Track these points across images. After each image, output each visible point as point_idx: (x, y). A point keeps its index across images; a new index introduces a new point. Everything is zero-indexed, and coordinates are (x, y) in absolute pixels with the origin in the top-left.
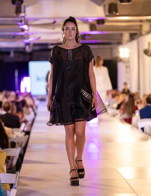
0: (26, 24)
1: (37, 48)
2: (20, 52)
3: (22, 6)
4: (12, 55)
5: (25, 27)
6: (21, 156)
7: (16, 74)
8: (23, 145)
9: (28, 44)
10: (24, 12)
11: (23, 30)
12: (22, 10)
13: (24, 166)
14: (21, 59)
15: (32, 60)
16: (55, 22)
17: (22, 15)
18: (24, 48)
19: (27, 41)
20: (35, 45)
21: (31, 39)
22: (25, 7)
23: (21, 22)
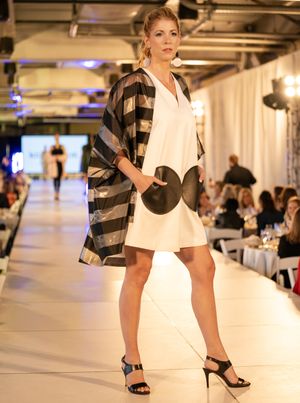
0: (19, 94)
1: (31, 122)
2: (12, 125)
3: (16, 76)
4: (3, 128)
5: (18, 98)
6: (11, 240)
7: (8, 150)
8: (14, 228)
9: (21, 117)
10: (17, 82)
11: (15, 102)
12: (15, 79)
13: (14, 251)
14: (13, 133)
15: (25, 134)
16: (50, 94)
17: (15, 85)
18: (17, 122)
19: (19, 114)
20: (28, 118)
21: (25, 112)
22: (18, 77)
23: (13, 92)
